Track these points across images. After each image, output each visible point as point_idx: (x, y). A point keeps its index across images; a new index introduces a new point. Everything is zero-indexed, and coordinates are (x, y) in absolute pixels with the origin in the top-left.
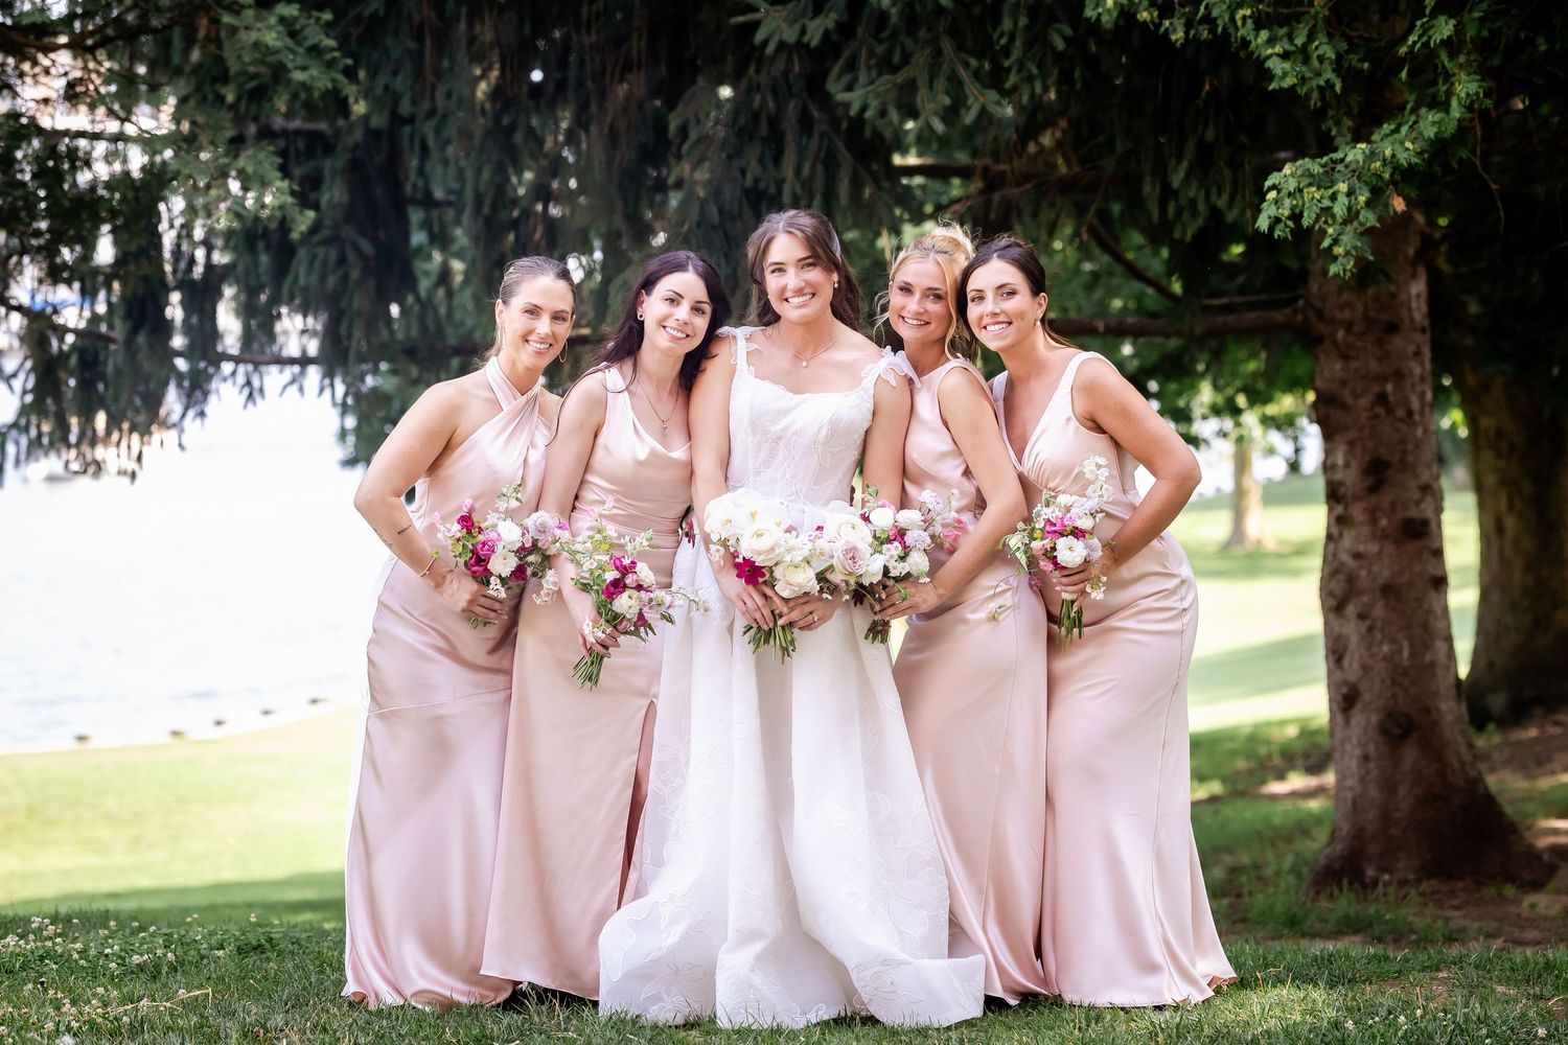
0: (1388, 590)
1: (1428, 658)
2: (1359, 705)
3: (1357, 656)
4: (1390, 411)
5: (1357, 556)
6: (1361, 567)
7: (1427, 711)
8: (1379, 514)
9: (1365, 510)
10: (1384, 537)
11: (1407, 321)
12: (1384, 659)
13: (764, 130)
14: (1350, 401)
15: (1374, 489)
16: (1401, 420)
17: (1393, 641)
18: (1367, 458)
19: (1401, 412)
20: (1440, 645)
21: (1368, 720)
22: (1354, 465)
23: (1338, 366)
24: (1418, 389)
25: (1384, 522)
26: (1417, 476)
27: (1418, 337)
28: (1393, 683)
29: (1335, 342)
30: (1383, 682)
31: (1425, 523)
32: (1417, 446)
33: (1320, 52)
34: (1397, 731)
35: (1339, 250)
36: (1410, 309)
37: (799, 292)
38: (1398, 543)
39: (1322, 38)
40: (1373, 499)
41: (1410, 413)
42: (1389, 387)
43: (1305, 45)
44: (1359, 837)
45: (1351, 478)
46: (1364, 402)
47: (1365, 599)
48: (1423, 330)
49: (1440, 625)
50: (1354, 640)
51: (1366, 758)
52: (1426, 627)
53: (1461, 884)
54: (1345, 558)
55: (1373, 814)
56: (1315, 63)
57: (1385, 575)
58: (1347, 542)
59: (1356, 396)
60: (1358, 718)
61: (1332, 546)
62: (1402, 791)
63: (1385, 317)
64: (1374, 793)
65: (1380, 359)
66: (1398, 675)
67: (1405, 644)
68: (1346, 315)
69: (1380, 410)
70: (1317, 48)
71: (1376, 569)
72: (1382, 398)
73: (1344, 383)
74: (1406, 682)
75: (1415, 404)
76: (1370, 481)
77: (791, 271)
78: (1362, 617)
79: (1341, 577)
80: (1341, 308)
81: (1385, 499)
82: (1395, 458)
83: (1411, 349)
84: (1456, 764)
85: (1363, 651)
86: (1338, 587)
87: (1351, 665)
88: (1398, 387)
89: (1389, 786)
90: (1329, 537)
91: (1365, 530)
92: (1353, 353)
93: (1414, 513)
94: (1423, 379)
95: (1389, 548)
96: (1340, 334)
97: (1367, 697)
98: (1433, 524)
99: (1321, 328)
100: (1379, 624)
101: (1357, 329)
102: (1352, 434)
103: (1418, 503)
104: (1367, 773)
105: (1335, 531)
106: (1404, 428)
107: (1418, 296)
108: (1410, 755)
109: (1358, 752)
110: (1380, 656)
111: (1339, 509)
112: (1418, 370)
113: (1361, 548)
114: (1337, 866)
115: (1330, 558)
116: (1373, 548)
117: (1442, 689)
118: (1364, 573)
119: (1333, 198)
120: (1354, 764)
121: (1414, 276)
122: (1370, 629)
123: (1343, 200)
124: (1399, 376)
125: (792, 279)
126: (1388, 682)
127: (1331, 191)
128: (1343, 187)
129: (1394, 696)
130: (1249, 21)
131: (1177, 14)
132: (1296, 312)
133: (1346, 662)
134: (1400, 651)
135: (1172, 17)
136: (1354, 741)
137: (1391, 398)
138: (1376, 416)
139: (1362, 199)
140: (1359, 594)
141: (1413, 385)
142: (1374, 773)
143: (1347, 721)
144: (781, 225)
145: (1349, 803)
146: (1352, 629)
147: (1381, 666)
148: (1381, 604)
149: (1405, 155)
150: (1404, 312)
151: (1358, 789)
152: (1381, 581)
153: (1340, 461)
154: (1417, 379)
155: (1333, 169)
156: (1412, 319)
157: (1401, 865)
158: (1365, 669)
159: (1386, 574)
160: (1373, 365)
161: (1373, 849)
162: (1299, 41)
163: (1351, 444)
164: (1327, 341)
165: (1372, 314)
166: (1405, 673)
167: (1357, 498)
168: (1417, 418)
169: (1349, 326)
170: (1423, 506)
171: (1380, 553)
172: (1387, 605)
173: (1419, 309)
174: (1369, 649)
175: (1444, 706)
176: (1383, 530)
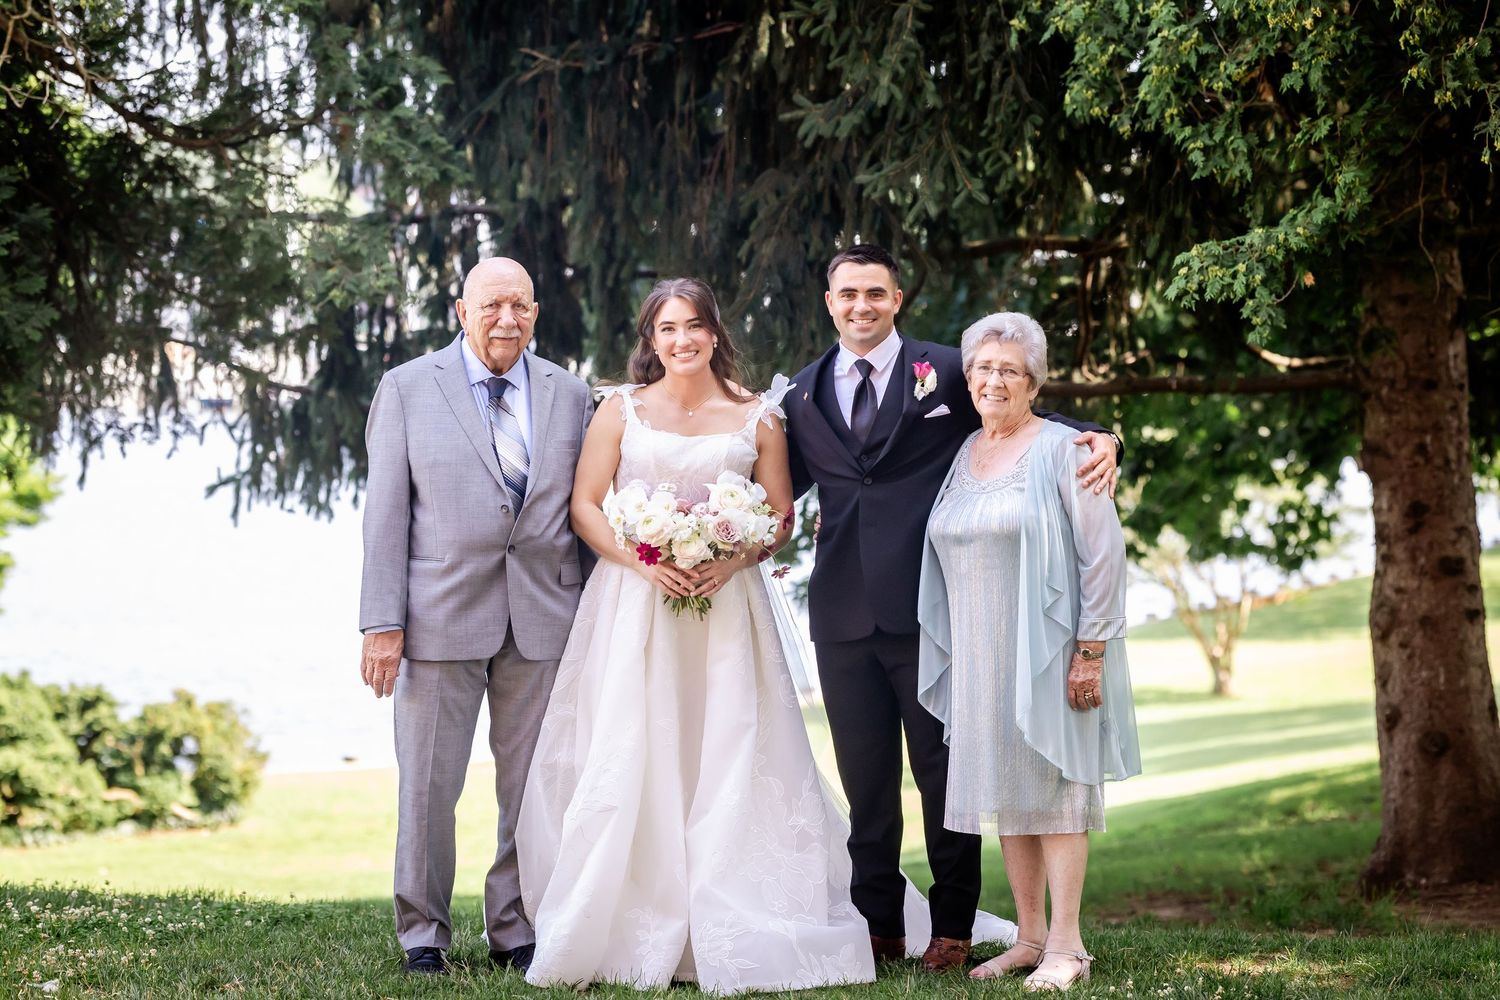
0: (1426, 622)
1: (1462, 683)
2: (1401, 726)
3: (1398, 680)
4: (1428, 460)
5: (1399, 591)
6: (1403, 601)
7: (1461, 731)
8: (1418, 553)
9: (1406, 549)
10: (1422, 573)
11: (1445, 378)
12: (1422, 684)
13: (826, 208)
14: (1393, 451)
15: (1414, 530)
16: (1439, 468)
17: (1431, 668)
18: (1408, 502)
19: (1438, 461)
20: (1475, 673)
21: (1409, 738)
22: (1396, 508)
23: (1382, 419)
24: (1455, 440)
25: (1422, 560)
26: (1452, 519)
27: (1456, 393)
28: (1430, 706)
29: (1379, 397)
30: (1421, 704)
31: (1460, 561)
32: (1454, 491)
33: (1234, 146)
34: (1435, 750)
35: (1256, 320)
36: (1448, 368)
37: (686, 349)
38: (1435, 579)
39: (1237, 133)
40: (1413, 539)
41: (1447, 462)
42: (1428, 439)
43: (1222, 141)
44: (1399, 843)
45: (1394, 519)
46: (1405, 452)
47: (1406, 629)
48: (1461, 387)
49: (1475, 654)
50: (1397, 666)
51: (1406, 773)
52: (1461, 655)
53: (1488, 888)
54: (1389, 592)
55: (1412, 824)
56: (1231, 155)
57: (1423, 607)
58: (1390, 578)
59: (1398, 446)
60: (1400, 737)
61: (1378, 582)
62: (1439, 803)
63: (1424, 375)
64: (1414, 805)
65: (1419, 414)
66: (1434, 699)
67: (1442, 670)
68: (1390, 373)
69: (1420, 460)
70: (1232, 142)
71: (1415, 602)
72: (1421, 449)
73: (1388, 435)
74: (1442, 704)
75: (1452, 454)
76: (1411, 523)
77: (680, 330)
78: (1403, 645)
79: (1385, 609)
80: (1386, 367)
81: (1423, 540)
82: (1433, 503)
83: (1448, 404)
84: (1488, 780)
85: (1404, 677)
86: (1383, 619)
87: (1393, 690)
88: (1436, 438)
89: (1427, 798)
90: (1377, 574)
91: (1406, 567)
92: (1396, 408)
93: (1450, 552)
94: (1460, 431)
95: (1427, 584)
96: (1385, 391)
97: (1407, 718)
98: (1469, 563)
99: (1369, 386)
100: (1418, 652)
101: (1399, 386)
102: (1395, 481)
103: (1454, 543)
104: (1407, 787)
105: (1381, 568)
106: (1441, 474)
107: (1456, 356)
108: (1446, 770)
109: (1399, 768)
110: (1419, 682)
111: (1384, 548)
112: (1455, 423)
113: (1403, 584)
114: (1381, 870)
115: (1377, 593)
116: (1413, 583)
117: (1475, 712)
118: (1404, 606)
119: (1234, 276)
120: (1396, 779)
121: (1452, 338)
122: (1410, 657)
123: (1242, 279)
124: (1437, 429)
125: (681, 337)
126: (1426, 705)
127: (1232, 270)
128: (1241, 267)
129: (1431, 718)
130: (1177, 119)
131: (1125, 110)
132: (1346, 371)
133: (1389, 687)
134: (1437, 676)
135: (1120, 112)
136: (1396, 757)
137: (1430, 449)
138: (1416, 465)
139: (1258, 277)
140: (1401, 624)
141: (1450, 436)
142: (1414, 787)
143: (1391, 739)
144: (672, 291)
145: (1392, 814)
146: (1396, 657)
147: (1420, 690)
148: (1420, 634)
149: (1296, 239)
150: (1442, 370)
151: (1400, 802)
152: (1420, 613)
153: (1385, 506)
154: (1454, 432)
155: (1237, 250)
156: (1450, 378)
157: (1437, 870)
158: (1406, 692)
159: (1425, 606)
160: (1413, 417)
161: (1413, 856)
162: (1217, 138)
163: (1394, 490)
164: (1373, 396)
165: (1412, 373)
166: (1441, 698)
167: (1398, 539)
168: (1454, 466)
169: (1392, 384)
170: (1458, 546)
171: (1419, 588)
172: (1425, 635)
173: (1456, 368)
174: (1409, 674)
175: (1477, 727)
176: (1422, 567)
